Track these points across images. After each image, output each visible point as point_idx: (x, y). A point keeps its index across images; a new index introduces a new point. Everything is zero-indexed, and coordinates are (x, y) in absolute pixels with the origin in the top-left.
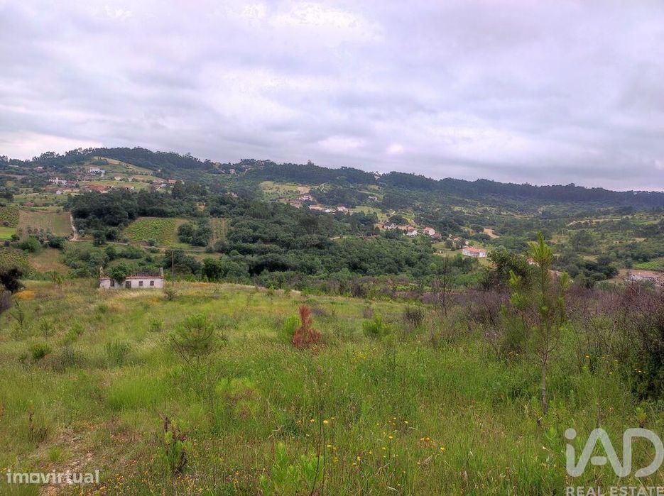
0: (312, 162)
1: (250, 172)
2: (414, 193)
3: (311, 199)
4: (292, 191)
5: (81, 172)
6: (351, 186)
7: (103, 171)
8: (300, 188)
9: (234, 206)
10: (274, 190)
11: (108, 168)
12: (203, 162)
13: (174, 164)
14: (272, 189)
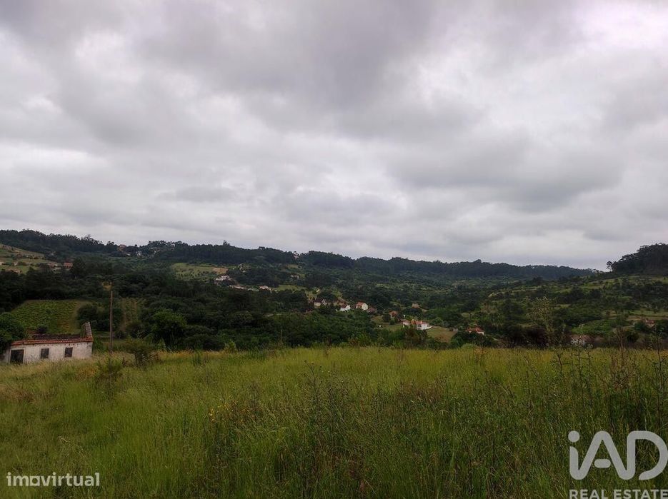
0: (228, 242)
1: (160, 254)
2: (335, 271)
3: (230, 279)
4: (208, 273)
6: (271, 266)
8: (215, 269)
9: (147, 284)
10: (188, 272)
12: (105, 245)
13: (71, 247)
14: (185, 270)
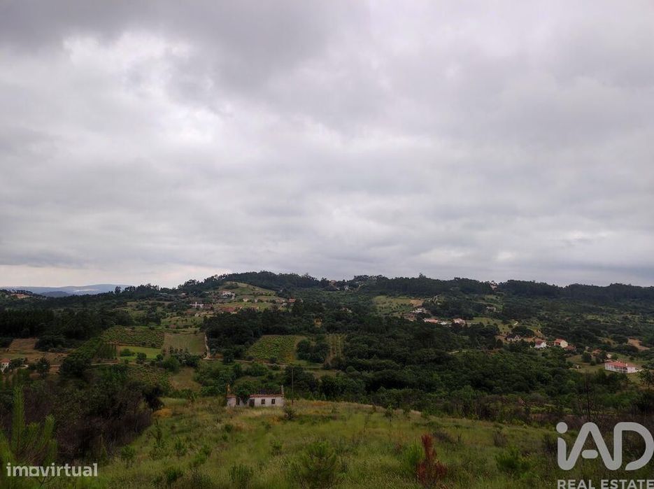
1: (363, 288)
2: (537, 302)
3: (425, 312)
4: (405, 305)
5: (216, 296)
6: (467, 297)
7: (234, 294)
8: (413, 301)
9: (349, 321)
10: (387, 304)
11: (237, 291)
12: (320, 281)
13: (294, 284)
14: (385, 303)
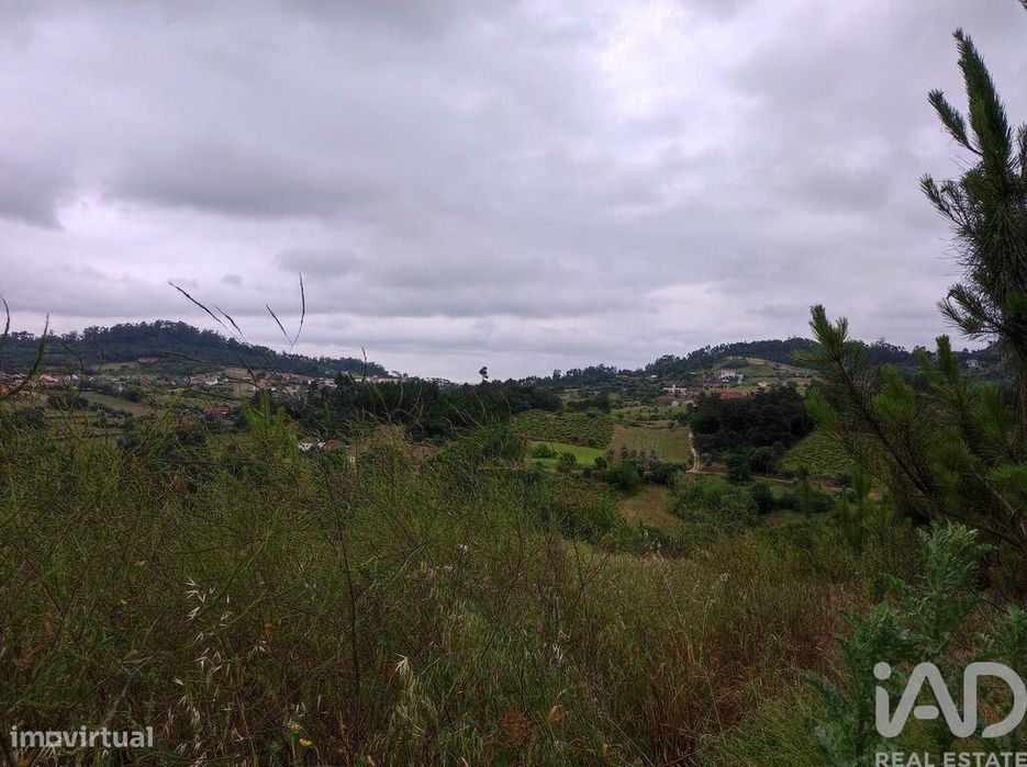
5: (709, 380)
7: (741, 376)
11: (748, 371)
